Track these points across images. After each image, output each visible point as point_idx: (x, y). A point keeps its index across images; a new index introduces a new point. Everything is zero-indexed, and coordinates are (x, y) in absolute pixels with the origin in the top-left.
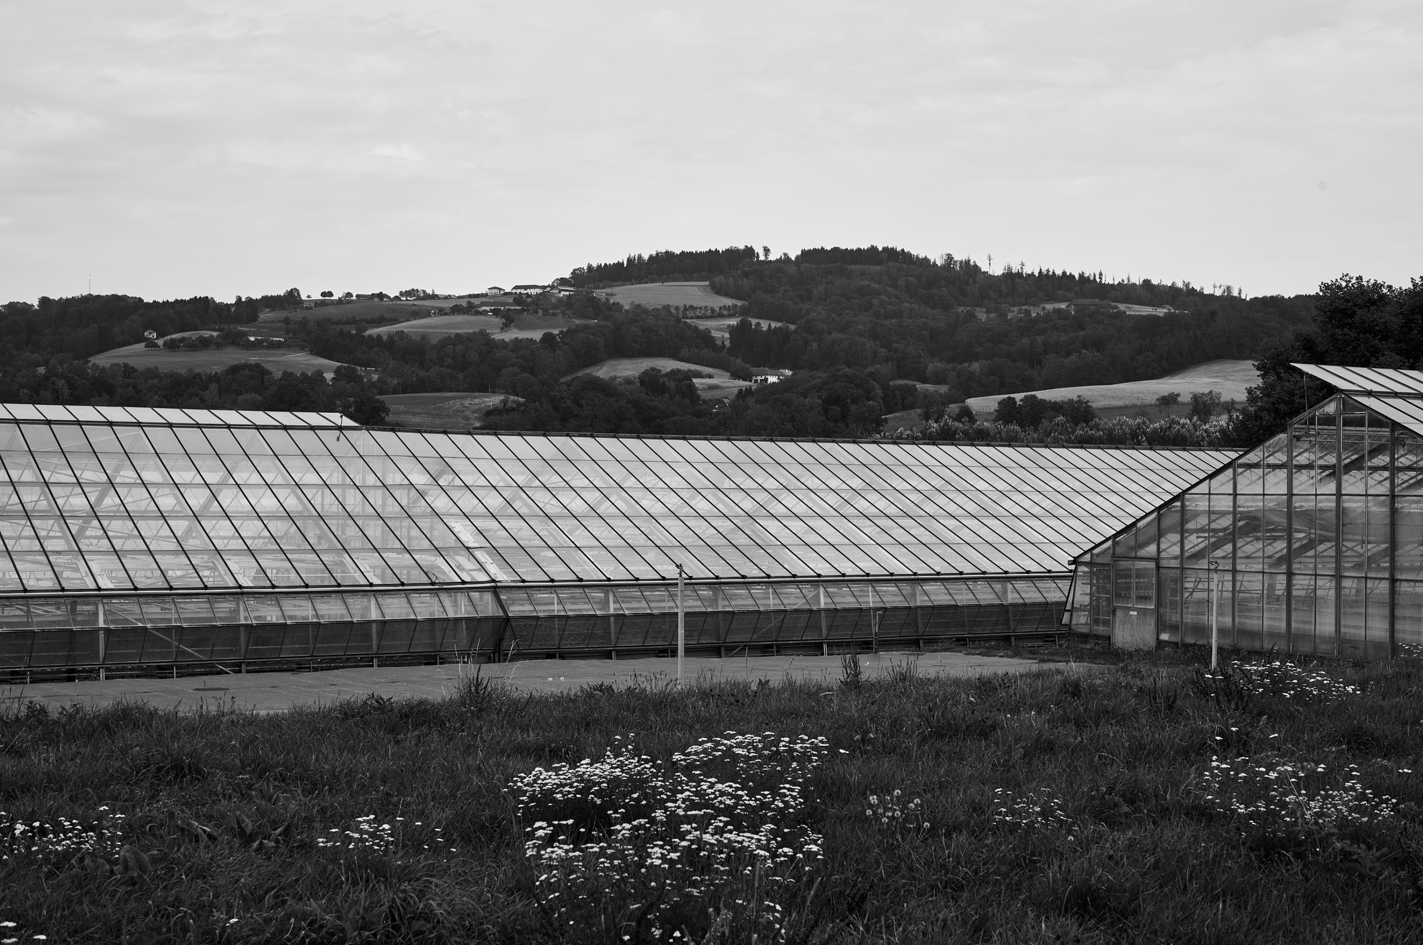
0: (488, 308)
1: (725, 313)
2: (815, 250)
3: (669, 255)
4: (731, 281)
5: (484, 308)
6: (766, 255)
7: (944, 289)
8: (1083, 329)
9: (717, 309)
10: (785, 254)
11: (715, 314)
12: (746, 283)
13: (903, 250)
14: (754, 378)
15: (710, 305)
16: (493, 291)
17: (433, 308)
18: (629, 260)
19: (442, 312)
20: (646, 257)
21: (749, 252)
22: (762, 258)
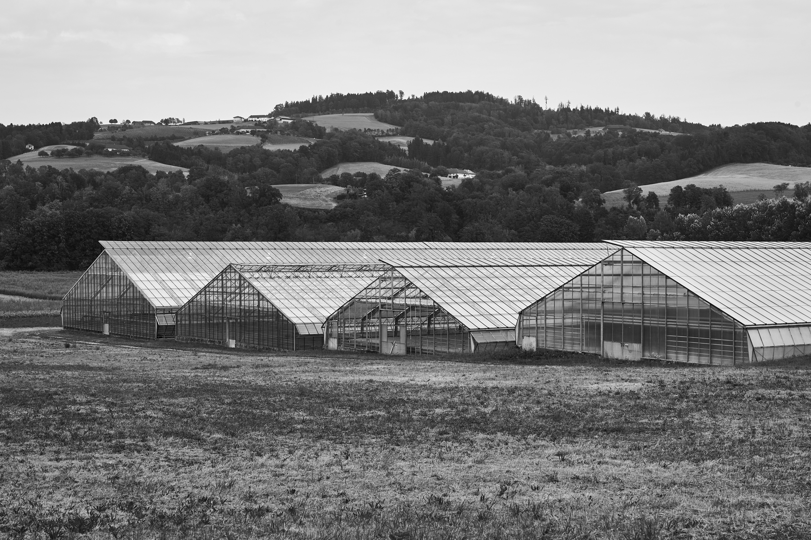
0: (245, 130)
1: (391, 133)
2: (433, 93)
3: (339, 96)
4: (388, 113)
5: (242, 130)
6: (401, 96)
7: (525, 118)
8: (637, 144)
9: (385, 131)
10: (413, 96)
11: (384, 134)
12: (397, 114)
13: (488, 93)
14: (449, 175)
15: (381, 129)
16: (237, 119)
17: (208, 130)
18: (313, 99)
19: (213, 133)
20: (324, 97)
21: (391, 94)
22: (399, 98)
